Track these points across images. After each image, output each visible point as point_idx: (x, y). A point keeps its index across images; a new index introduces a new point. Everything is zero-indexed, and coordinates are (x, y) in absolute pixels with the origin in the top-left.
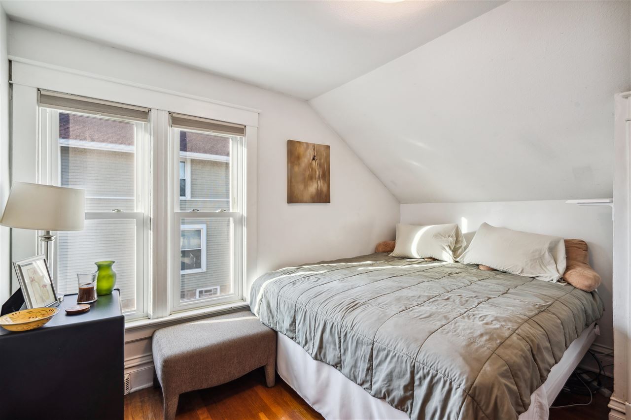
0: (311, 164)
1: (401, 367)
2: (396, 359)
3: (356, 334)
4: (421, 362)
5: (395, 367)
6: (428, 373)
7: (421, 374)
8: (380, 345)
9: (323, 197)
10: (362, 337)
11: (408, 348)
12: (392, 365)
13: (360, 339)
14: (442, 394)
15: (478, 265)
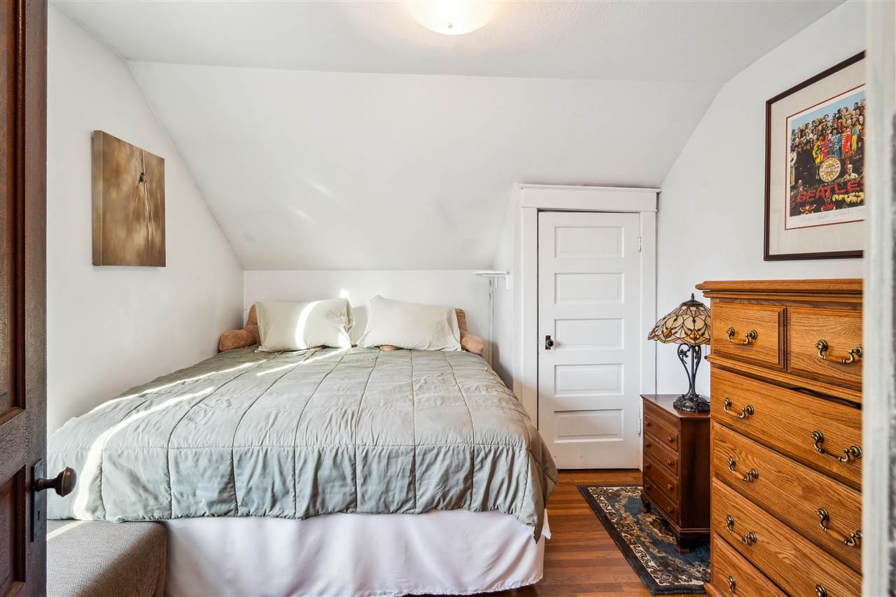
0: (137, 188)
1: (458, 459)
2: (451, 452)
3: (385, 448)
4: (481, 443)
5: (451, 462)
6: (490, 451)
7: (482, 454)
8: (425, 446)
9: (154, 256)
10: (396, 447)
11: (461, 435)
12: (447, 462)
13: (394, 452)
14: (507, 463)
15: (378, 347)
